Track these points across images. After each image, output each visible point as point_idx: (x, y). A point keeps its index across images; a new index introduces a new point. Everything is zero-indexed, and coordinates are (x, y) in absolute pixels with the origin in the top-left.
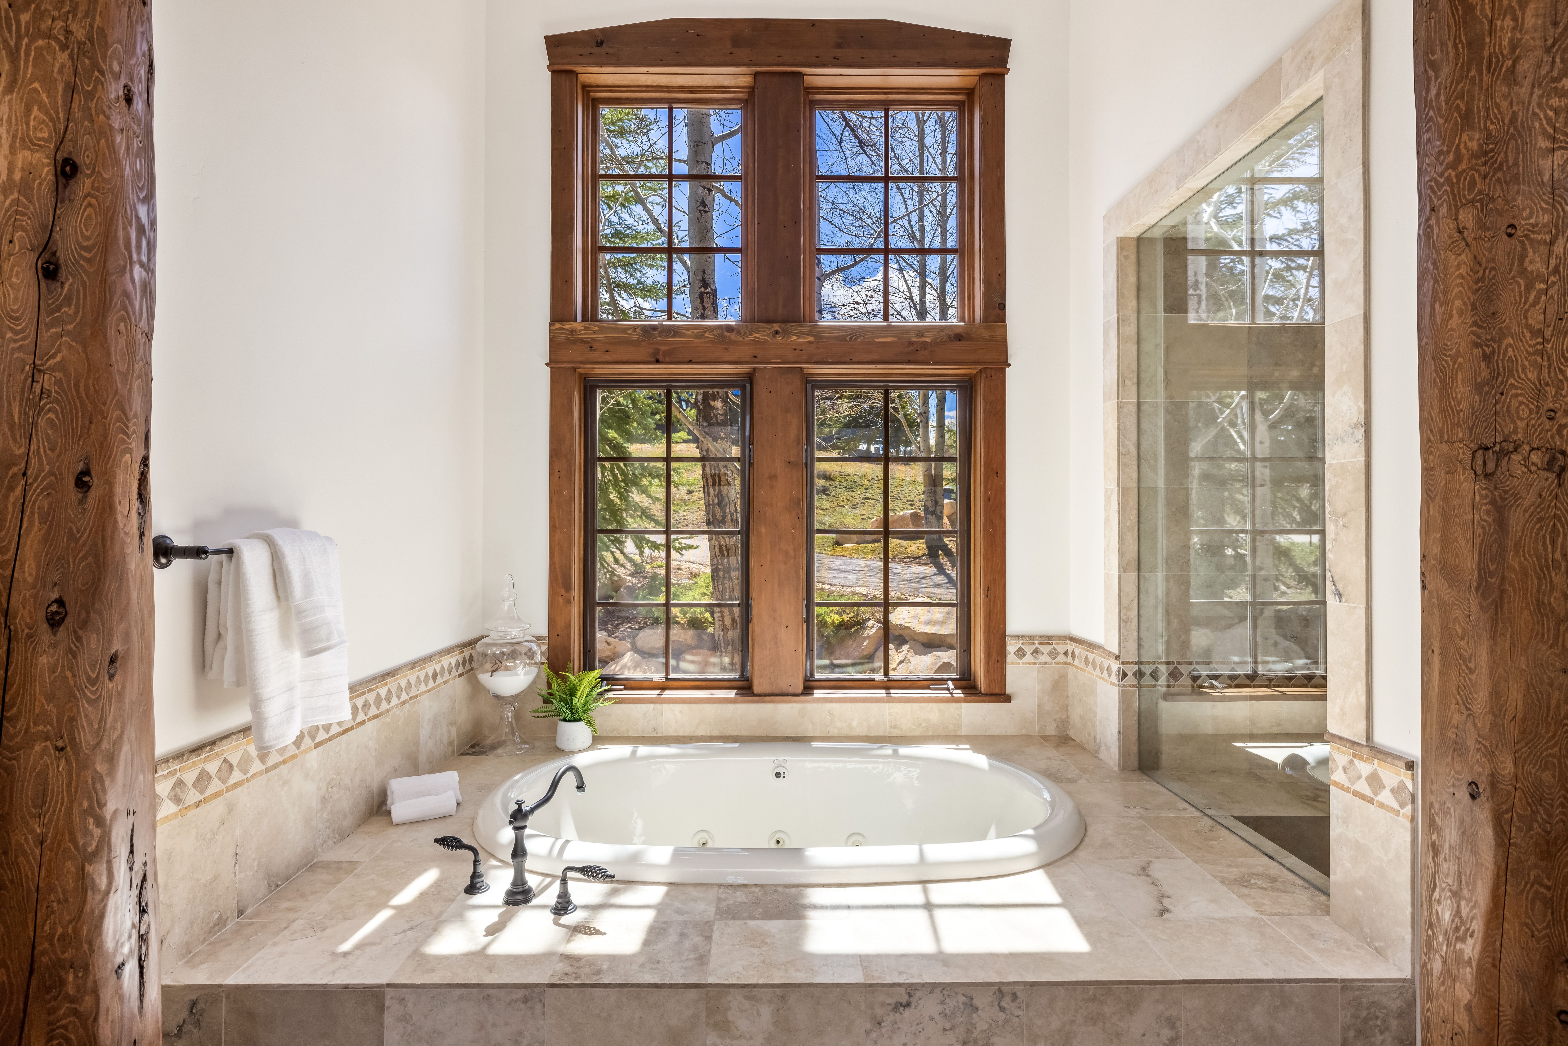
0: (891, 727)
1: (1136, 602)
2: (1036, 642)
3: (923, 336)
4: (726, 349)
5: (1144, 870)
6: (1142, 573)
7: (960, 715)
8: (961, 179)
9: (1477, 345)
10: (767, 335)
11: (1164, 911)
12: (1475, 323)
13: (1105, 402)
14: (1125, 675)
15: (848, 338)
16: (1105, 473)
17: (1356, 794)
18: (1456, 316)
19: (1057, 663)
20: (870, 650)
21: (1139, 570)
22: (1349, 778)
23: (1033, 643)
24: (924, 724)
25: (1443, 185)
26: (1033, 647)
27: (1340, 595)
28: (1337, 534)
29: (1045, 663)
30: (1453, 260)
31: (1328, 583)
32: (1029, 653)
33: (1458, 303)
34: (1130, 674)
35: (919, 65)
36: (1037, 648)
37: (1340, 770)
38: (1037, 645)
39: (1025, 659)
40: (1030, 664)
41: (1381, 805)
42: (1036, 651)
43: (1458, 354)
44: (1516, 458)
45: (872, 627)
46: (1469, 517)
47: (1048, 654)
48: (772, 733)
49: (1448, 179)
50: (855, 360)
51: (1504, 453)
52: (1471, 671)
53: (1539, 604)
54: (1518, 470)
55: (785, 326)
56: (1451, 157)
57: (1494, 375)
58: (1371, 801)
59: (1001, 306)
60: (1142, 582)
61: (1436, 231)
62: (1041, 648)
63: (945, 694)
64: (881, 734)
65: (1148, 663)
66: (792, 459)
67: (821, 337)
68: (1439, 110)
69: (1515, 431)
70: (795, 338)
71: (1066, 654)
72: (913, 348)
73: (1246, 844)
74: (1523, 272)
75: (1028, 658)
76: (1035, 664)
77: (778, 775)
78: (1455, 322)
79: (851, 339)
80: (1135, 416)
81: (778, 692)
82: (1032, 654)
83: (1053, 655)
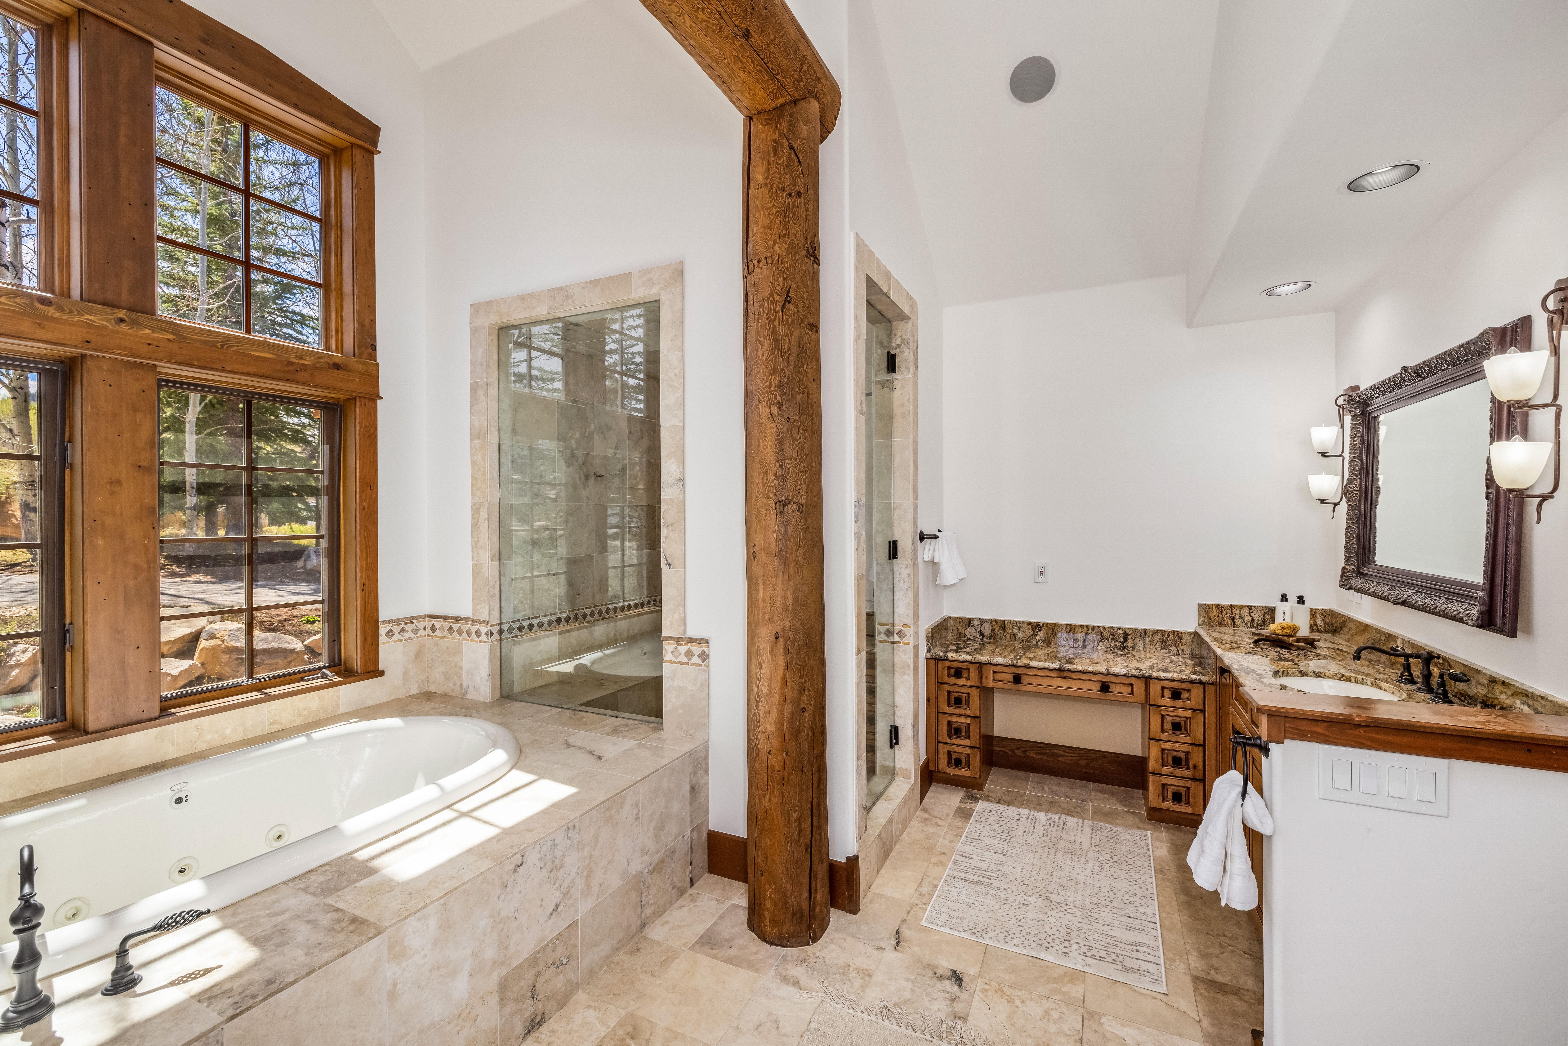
0: (270, 725)
1: (498, 582)
2: (403, 623)
3: (302, 359)
4: (39, 324)
5: (568, 745)
6: (502, 562)
7: (339, 697)
8: (325, 222)
9: (777, 461)
10: (108, 321)
11: (600, 758)
12: (776, 452)
13: (472, 439)
14: (492, 634)
15: (219, 345)
16: (472, 492)
17: (678, 663)
18: (769, 448)
19: (418, 637)
20: (23, 680)
21: (500, 560)
22: (675, 657)
23: (401, 624)
24: (304, 713)
25: (764, 393)
26: (400, 627)
27: (670, 565)
28: (668, 534)
29: (410, 638)
30: (768, 425)
31: (663, 559)
32: (397, 633)
33: (770, 443)
34: (495, 633)
35: (296, 106)
36: (403, 628)
37: (670, 653)
38: (403, 626)
39: (394, 638)
40: (398, 641)
41: (693, 664)
42: (403, 630)
43: (770, 463)
44: (789, 506)
45: (24, 652)
46: (774, 529)
47: (412, 631)
48: (115, 770)
49: (767, 391)
50: (227, 368)
51: (785, 504)
52: (775, 589)
53: (796, 561)
54: (790, 511)
55: (134, 315)
56: (768, 383)
57: (783, 473)
58: (687, 664)
59: (373, 347)
60: (502, 568)
61: (761, 411)
62: (406, 627)
63: (322, 682)
64: (259, 733)
65: (506, 623)
66: (143, 463)
67: (185, 338)
68: (763, 362)
69: (789, 496)
70: (147, 331)
71: (425, 629)
72: (292, 368)
73: (598, 716)
74: (792, 436)
75: (397, 636)
76: (401, 640)
77: (179, 801)
78: (769, 450)
79: (222, 346)
80: (497, 452)
81: (125, 722)
82: (399, 633)
83: (415, 631)
